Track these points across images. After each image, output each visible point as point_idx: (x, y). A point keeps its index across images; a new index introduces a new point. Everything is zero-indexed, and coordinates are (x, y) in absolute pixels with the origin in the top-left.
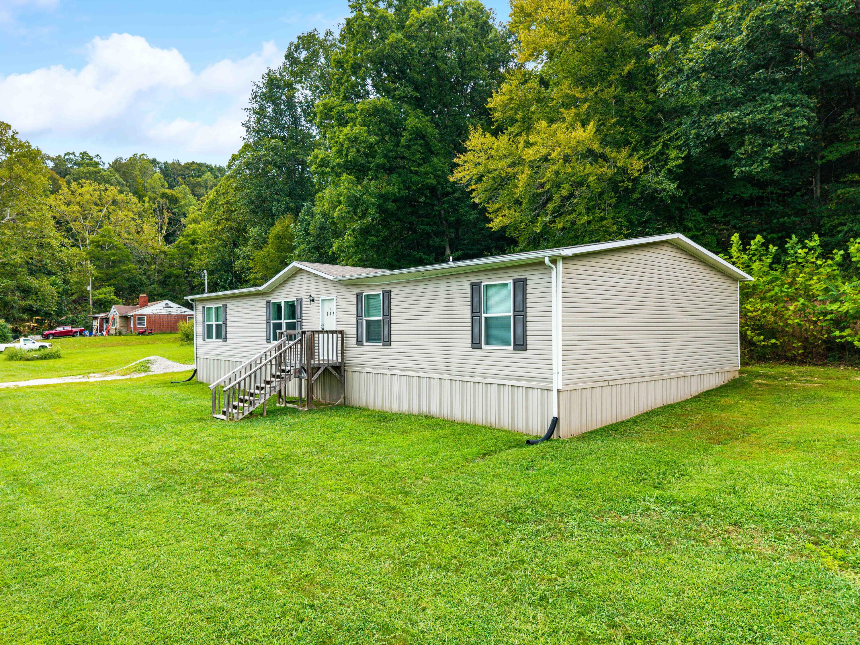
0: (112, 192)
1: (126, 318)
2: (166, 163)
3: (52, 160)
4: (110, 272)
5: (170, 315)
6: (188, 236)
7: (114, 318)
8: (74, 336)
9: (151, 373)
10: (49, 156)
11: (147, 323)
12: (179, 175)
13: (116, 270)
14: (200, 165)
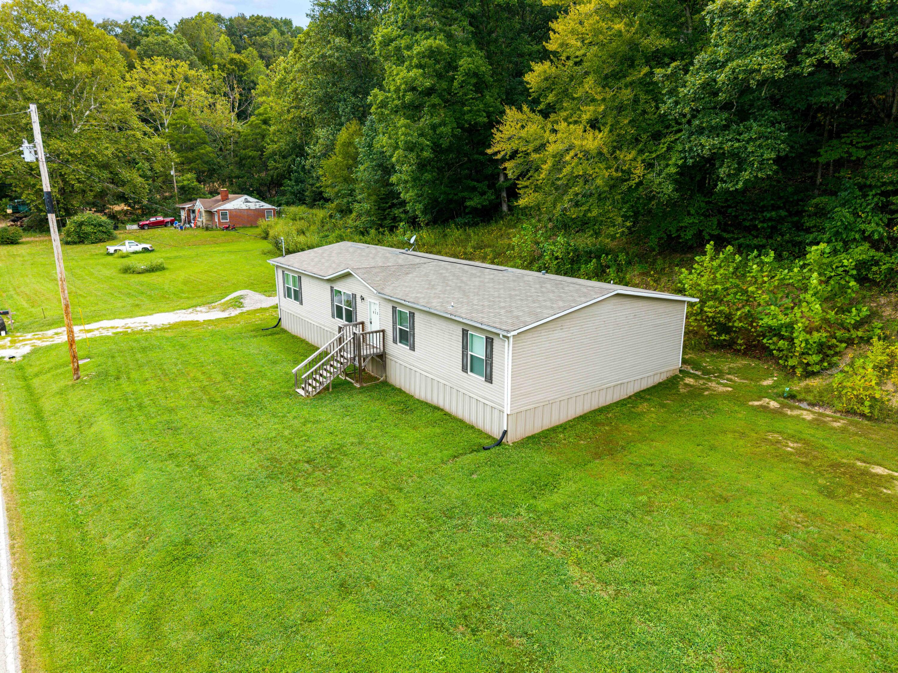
0: (183, 67)
1: (210, 213)
2: (230, 20)
3: (121, 27)
4: (190, 155)
5: (249, 209)
6: (260, 114)
7: (199, 211)
8: (166, 226)
9: (244, 310)
10: (117, 23)
11: (230, 217)
12: (245, 33)
13: (195, 153)
14: (266, 20)
